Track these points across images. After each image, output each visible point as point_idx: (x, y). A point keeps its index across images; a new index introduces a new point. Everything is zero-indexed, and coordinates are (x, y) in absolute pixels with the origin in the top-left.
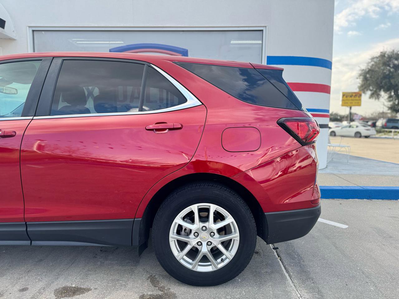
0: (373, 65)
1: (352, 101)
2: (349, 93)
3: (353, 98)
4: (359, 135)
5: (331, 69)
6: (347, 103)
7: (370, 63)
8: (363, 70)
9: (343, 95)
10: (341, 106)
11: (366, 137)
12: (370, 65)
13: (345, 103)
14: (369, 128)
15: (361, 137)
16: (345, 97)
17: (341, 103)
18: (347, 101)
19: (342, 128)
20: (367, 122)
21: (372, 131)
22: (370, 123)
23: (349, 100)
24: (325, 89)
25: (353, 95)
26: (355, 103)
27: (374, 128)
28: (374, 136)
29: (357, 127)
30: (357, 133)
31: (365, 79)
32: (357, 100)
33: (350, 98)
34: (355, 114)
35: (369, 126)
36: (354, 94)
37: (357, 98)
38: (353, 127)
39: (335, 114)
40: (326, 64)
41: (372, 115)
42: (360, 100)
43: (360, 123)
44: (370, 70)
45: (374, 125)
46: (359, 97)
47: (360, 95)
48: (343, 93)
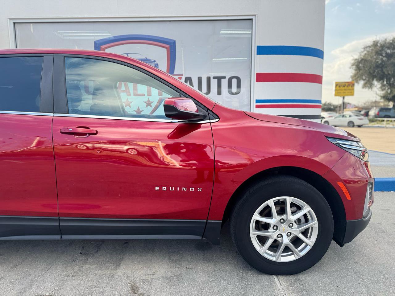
0: (365, 54)
1: (345, 91)
2: (342, 83)
3: (346, 88)
4: (351, 125)
5: (322, 58)
6: (340, 93)
7: (363, 52)
8: (356, 59)
9: (337, 85)
10: (334, 96)
11: (359, 126)
12: (363, 54)
13: (338, 93)
14: (362, 117)
15: (353, 126)
16: (338, 87)
17: (334, 93)
18: (339, 91)
19: (335, 118)
20: (360, 111)
21: (365, 121)
22: (363, 112)
23: (342, 90)
24: (316, 79)
25: (345, 85)
26: (348, 93)
27: (366, 118)
28: (367, 125)
29: (350, 116)
30: (350, 123)
31: (358, 68)
32: (350, 90)
33: (343, 88)
34: (348, 103)
35: (362, 115)
36: (347, 84)
37: (350, 88)
38: (346, 117)
39: (328, 104)
40: (318, 53)
41: (365, 104)
42: (353, 89)
43: (353, 113)
44: (362, 60)
45: (367, 114)
46: (352, 87)
47: (353, 85)
48: (336, 83)
